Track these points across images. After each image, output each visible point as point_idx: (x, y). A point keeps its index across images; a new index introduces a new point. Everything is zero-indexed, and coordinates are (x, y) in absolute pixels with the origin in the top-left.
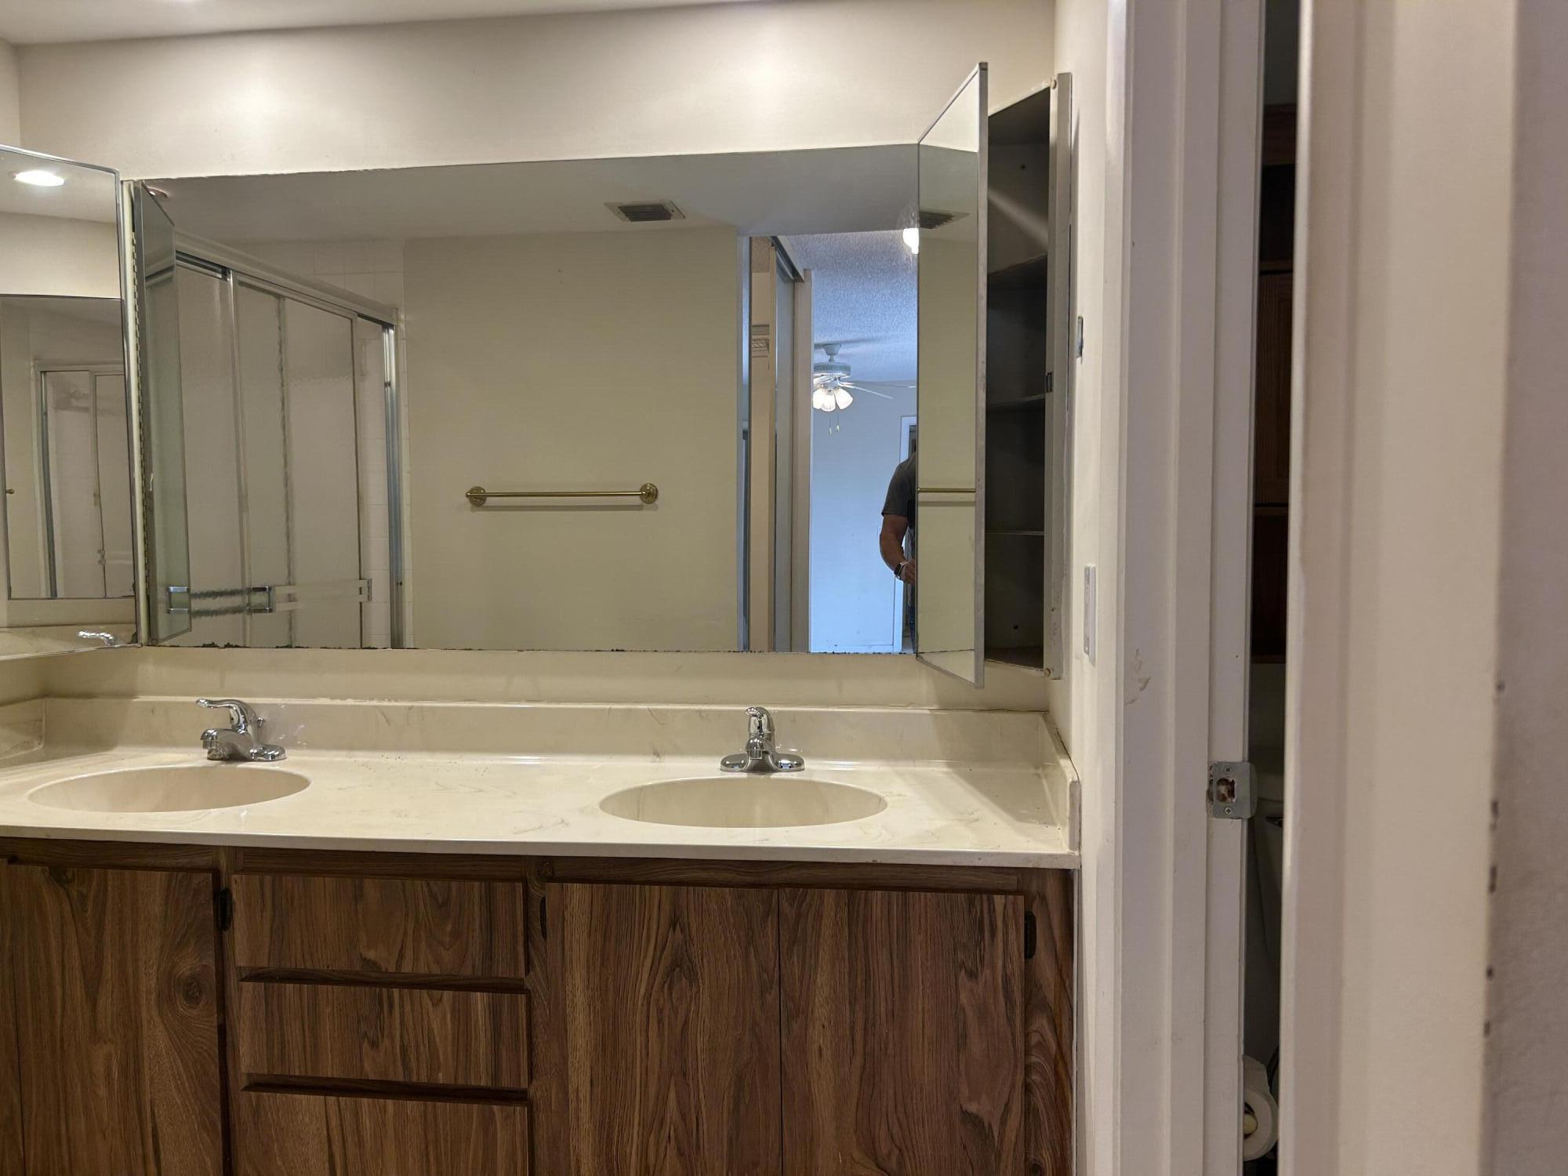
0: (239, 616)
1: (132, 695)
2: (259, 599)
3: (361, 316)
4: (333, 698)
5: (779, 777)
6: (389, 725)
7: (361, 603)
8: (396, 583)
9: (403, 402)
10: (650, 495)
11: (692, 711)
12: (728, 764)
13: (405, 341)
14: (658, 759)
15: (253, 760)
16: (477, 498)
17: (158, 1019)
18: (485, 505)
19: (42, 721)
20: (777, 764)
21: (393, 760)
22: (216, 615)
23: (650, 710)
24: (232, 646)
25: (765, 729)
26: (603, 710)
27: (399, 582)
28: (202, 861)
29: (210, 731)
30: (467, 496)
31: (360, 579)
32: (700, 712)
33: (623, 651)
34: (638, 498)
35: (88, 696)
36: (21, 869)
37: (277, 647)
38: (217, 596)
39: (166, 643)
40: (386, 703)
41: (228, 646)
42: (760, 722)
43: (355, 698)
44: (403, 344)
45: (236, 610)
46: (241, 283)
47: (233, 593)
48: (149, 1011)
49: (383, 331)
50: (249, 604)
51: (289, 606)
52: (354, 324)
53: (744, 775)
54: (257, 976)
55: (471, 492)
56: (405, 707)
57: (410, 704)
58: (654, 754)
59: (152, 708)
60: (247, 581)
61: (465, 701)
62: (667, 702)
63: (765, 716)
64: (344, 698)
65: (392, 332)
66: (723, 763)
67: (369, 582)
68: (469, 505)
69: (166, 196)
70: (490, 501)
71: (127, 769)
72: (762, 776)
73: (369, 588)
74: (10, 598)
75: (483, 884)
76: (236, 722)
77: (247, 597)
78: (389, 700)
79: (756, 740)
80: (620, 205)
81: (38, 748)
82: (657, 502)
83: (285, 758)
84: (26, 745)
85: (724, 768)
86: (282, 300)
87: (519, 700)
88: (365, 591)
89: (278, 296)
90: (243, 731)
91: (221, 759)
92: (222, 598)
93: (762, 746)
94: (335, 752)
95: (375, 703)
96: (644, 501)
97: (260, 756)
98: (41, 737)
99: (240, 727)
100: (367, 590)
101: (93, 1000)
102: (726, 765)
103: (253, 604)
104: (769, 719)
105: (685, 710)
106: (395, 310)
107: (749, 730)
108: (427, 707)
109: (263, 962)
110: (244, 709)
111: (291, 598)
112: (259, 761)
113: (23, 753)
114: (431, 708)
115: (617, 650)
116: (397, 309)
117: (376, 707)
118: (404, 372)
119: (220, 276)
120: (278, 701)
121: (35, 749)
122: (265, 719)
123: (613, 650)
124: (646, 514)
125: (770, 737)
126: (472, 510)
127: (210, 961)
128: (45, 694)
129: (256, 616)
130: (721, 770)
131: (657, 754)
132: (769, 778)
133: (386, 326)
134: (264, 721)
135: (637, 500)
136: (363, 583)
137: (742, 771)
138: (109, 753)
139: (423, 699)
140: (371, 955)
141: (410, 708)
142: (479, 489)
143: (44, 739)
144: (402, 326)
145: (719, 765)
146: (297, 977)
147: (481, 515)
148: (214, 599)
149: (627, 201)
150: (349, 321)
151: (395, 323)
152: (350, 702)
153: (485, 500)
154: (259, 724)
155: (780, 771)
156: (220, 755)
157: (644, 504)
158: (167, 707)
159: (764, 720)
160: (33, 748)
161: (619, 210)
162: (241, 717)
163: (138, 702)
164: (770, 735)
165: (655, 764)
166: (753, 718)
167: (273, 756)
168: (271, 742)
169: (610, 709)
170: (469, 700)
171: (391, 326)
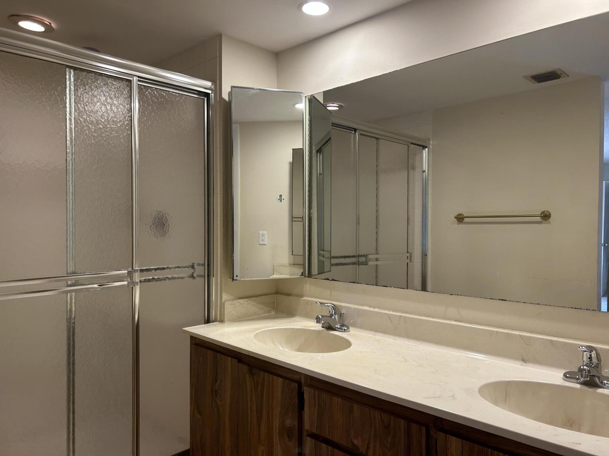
0: (354, 266)
1: (302, 296)
2: (362, 259)
3: (412, 143)
4: (370, 307)
5: (603, 392)
6: (391, 323)
7: (407, 263)
8: (424, 255)
9: (430, 178)
10: (546, 216)
11: (546, 340)
12: (568, 376)
13: (432, 153)
14: (524, 364)
15: (336, 330)
16: (460, 219)
17: (278, 442)
18: (464, 221)
19: (275, 302)
20: (602, 383)
21: (392, 340)
22: (345, 265)
23: (520, 335)
24: (334, 280)
25: (595, 360)
26: (493, 331)
27: (426, 254)
28: (296, 377)
29: (320, 316)
30: (455, 218)
31: (408, 252)
32: (551, 341)
33: (505, 300)
34: (539, 218)
35: (289, 295)
36: (241, 365)
37: (350, 282)
38: (346, 258)
39: (313, 277)
40: (391, 313)
41: (333, 280)
42: (590, 355)
43: (379, 308)
44: (431, 154)
45: (354, 264)
46: (361, 134)
47: (354, 256)
48: (276, 439)
49: (423, 149)
50: (358, 261)
51: (375, 263)
52: (409, 147)
53: (578, 386)
54: (312, 436)
55: (458, 215)
56: (398, 315)
57: (401, 314)
58: (523, 361)
59: (307, 302)
60: (358, 253)
61: (425, 316)
62: (531, 332)
63: (594, 352)
64: (374, 308)
65: (427, 149)
66: (565, 375)
67: (411, 254)
68: (457, 222)
69: (342, 106)
70: (466, 220)
71: (292, 327)
72: (591, 389)
73: (411, 256)
74: (292, 255)
75: (406, 422)
76: (331, 313)
77: (357, 258)
78: (393, 311)
79: (585, 367)
80: (531, 76)
81: (273, 313)
82: (550, 220)
83: (349, 331)
84: (269, 311)
85: (565, 378)
86: (378, 140)
87: (450, 319)
88: (409, 258)
89: (377, 139)
90: (334, 318)
91: (326, 328)
92: (348, 259)
93: (589, 371)
94: (368, 332)
95: (386, 312)
96: (542, 219)
97: (340, 329)
98: (274, 309)
99: (333, 315)
100: (410, 257)
101: (259, 426)
102: (567, 377)
103: (360, 262)
104: (598, 355)
105: (542, 339)
106: (428, 140)
107: (583, 359)
108: (407, 317)
109: (314, 431)
110: (335, 307)
111: (377, 260)
112: (339, 331)
113: (268, 314)
114: (409, 318)
115: (502, 300)
116: (429, 140)
117: (386, 314)
118: (431, 166)
119: (353, 132)
120: (350, 305)
121: (272, 314)
122: (344, 312)
123: (500, 300)
124: (544, 226)
125: (598, 366)
126: (458, 224)
127: (296, 423)
128: (277, 293)
129: (361, 266)
130: (563, 379)
131: (524, 360)
132: (596, 392)
133: (424, 147)
134: (343, 314)
135: (539, 219)
136: (408, 255)
137: (577, 383)
138: (293, 319)
139: (407, 313)
140: (355, 442)
141: (401, 316)
142: (461, 215)
143: (275, 310)
144: (431, 147)
145: (562, 375)
146: (328, 442)
147: (461, 226)
148: (344, 259)
149: (534, 73)
150: (407, 146)
151: (428, 146)
152: (376, 310)
153: (463, 220)
154: (341, 315)
155: (604, 388)
156: (325, 326)
157: (543, 221)
158: (312, 302)
159: (594, 354)
160: (271, 313)
161: (531, 78)
162: (333, 311)
163: (303, 299)
164: (598, 364)
165: (522, 367)
166: (585, 353)
167: (344, 330)
168: (346, 323)
169: (497, 332)
170: (427, 316)
171: (426, 147)
